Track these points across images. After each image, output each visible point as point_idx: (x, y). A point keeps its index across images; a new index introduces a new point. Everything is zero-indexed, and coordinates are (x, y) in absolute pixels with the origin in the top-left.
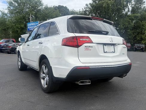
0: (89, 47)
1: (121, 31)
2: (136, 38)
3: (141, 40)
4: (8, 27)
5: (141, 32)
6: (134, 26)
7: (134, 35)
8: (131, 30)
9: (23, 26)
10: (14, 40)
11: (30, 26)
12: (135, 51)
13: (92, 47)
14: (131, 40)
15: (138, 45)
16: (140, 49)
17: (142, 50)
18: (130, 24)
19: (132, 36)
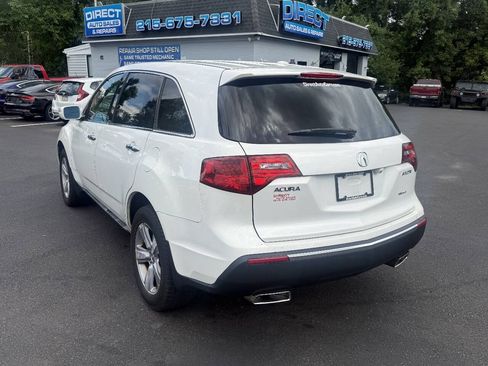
0: (290, 189)
1: (414, 34)
2: (461, 58)
3: (480, 68)
4: (16, 18)
5: (483, 37)
6: (461, 14)
7: (457, 50)
8: (447, 29)
9: (67, 15)
10: (41, 68)
11: (92, 20)
12: (457, 108)
13: (298, 189)
14: (445, 66)
15: (468, 87)
16: (472, 100)
17: (480, 105)
18: (445, 8)
19: (450, 54)
